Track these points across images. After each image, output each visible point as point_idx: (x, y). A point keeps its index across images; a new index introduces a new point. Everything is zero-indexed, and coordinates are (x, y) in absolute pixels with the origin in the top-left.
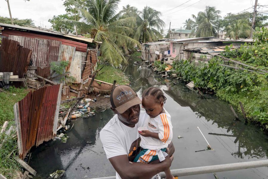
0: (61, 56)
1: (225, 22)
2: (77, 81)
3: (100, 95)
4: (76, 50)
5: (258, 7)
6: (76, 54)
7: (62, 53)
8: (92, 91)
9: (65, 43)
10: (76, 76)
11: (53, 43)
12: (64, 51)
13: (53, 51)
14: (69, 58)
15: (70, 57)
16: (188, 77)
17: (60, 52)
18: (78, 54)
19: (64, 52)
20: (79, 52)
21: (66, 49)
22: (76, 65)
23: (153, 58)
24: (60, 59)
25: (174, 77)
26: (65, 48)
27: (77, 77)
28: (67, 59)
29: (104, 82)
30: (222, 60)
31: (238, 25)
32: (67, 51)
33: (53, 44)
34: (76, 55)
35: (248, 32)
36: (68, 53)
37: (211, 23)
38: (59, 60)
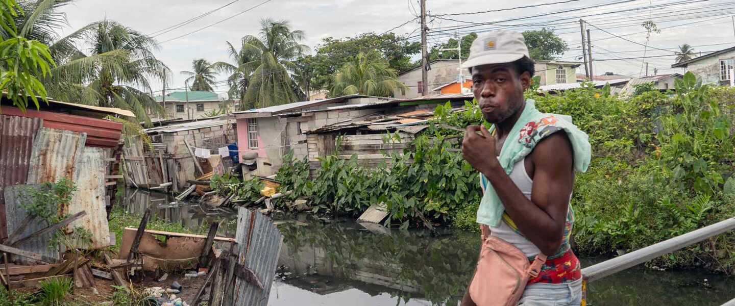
0: (38, 165)
1: (321, 61)
2: (96, 241)
3: (166, 275)
4: (88, 144)
5: (428, 19)
6: (86, 154)
7: (41, 157)
8: (139, 268)
9: (52, 124)
10: (91, 227)
11: (11, 125)
12: (47, 150)
13: (12, 151)
14: (64, 170)
15: (67, 168)
16: (358, 197)
17: (35, 152)
18: (91, 155)
19: (49, 152)
20: (94, 149)
21: (55, 142)
22: (88, 190)
23: (187, 172)
24: (37, 175)
25: (299, 208)
26: (52, 140)
27: (94, 227)
28: (59, 176)
29: (177, 234)
30: (443, 141)
31: (361, 67)
32: (56, 148)
33: (13, 130)
34: (85, 160)
35: (389, 83)
36: (60, 155)
37: (283, 65)
38: (32, 179)
